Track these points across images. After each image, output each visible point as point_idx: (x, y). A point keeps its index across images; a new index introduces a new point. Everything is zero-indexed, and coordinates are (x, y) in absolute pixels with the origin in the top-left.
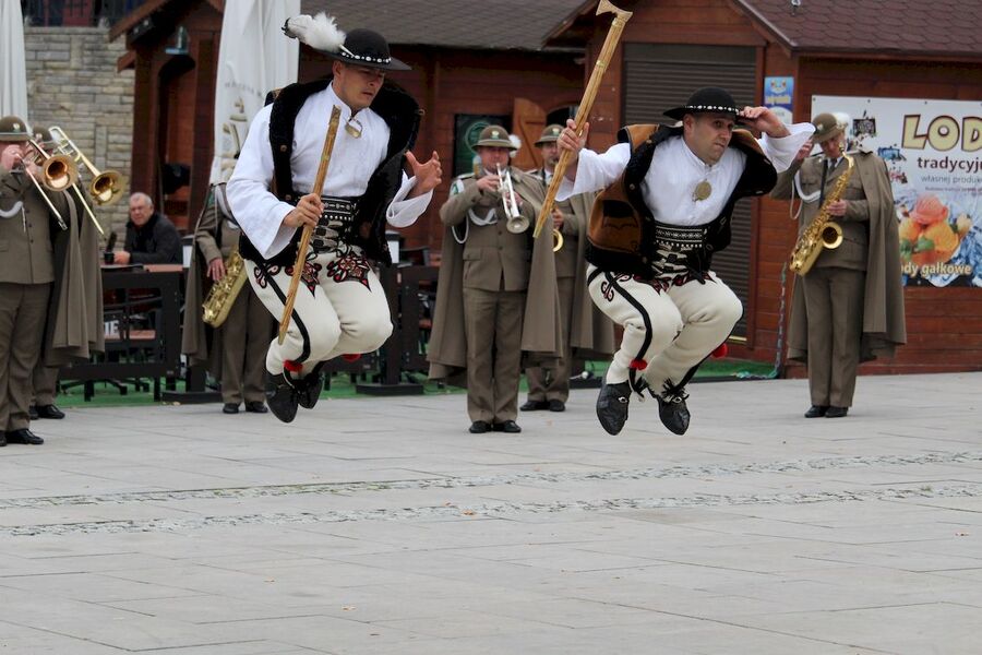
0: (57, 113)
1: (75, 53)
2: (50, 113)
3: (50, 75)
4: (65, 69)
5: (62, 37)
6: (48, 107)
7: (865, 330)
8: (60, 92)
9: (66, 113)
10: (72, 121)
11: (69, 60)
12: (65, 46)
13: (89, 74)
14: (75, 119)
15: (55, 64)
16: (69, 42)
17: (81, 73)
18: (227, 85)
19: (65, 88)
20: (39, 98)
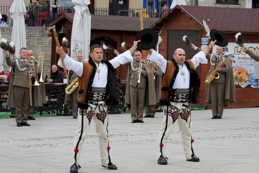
0: (33, 47)
1: (38, 33)
2: (32, 47)
3: (32, 38)
4: (35, 36)
5: (35, 29)
6: (31, 46)
7: (226, 99)
8: (34, 42)
9: (35, 47)
10: (37, 49)
11: (36, 35)
12: (35, 31)
13: (41, 38)
14: (38, 48)
15: (33, 35)
16: (36, 30)
17: (39, 38)
18: (74, 40)
19: (35, 41)
20: (29, 44)
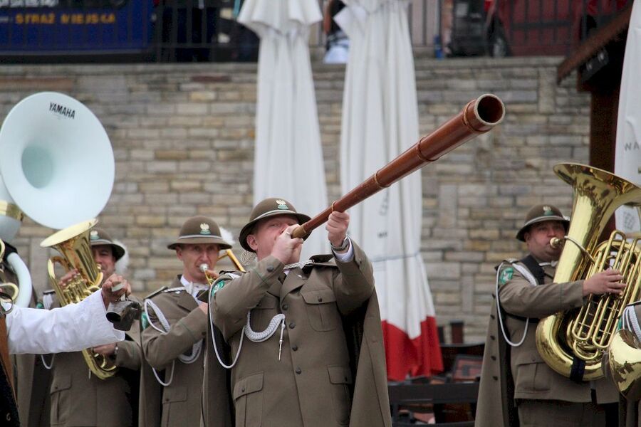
0: (522, 172)
1: (546, 91)
2: (512, 173)
3: (512, 122)
4: (532, 113)
5: (528, 71)
6: (509, 164)
8: (526, 144)
9: (533, 173)
10: (543, 183)
11: (536, 102)
12: (531, 83)
13: (565, 119)
14: (547, 180)
15: (518, 108)
16: (538, 77)
17: (553, 119)
19: (533, 140)
20: (496, 154)
